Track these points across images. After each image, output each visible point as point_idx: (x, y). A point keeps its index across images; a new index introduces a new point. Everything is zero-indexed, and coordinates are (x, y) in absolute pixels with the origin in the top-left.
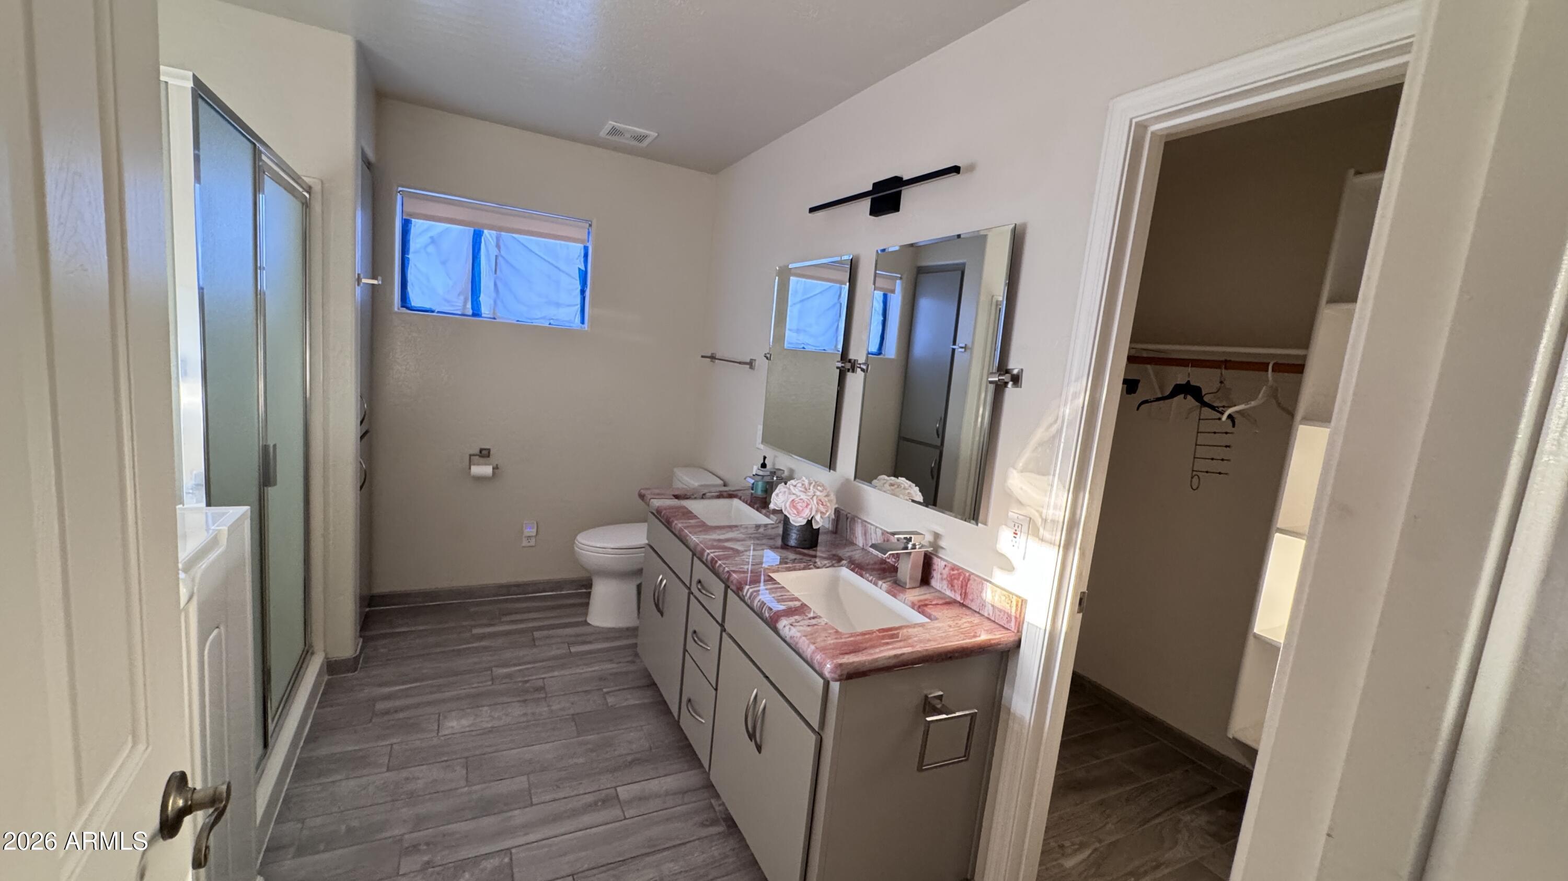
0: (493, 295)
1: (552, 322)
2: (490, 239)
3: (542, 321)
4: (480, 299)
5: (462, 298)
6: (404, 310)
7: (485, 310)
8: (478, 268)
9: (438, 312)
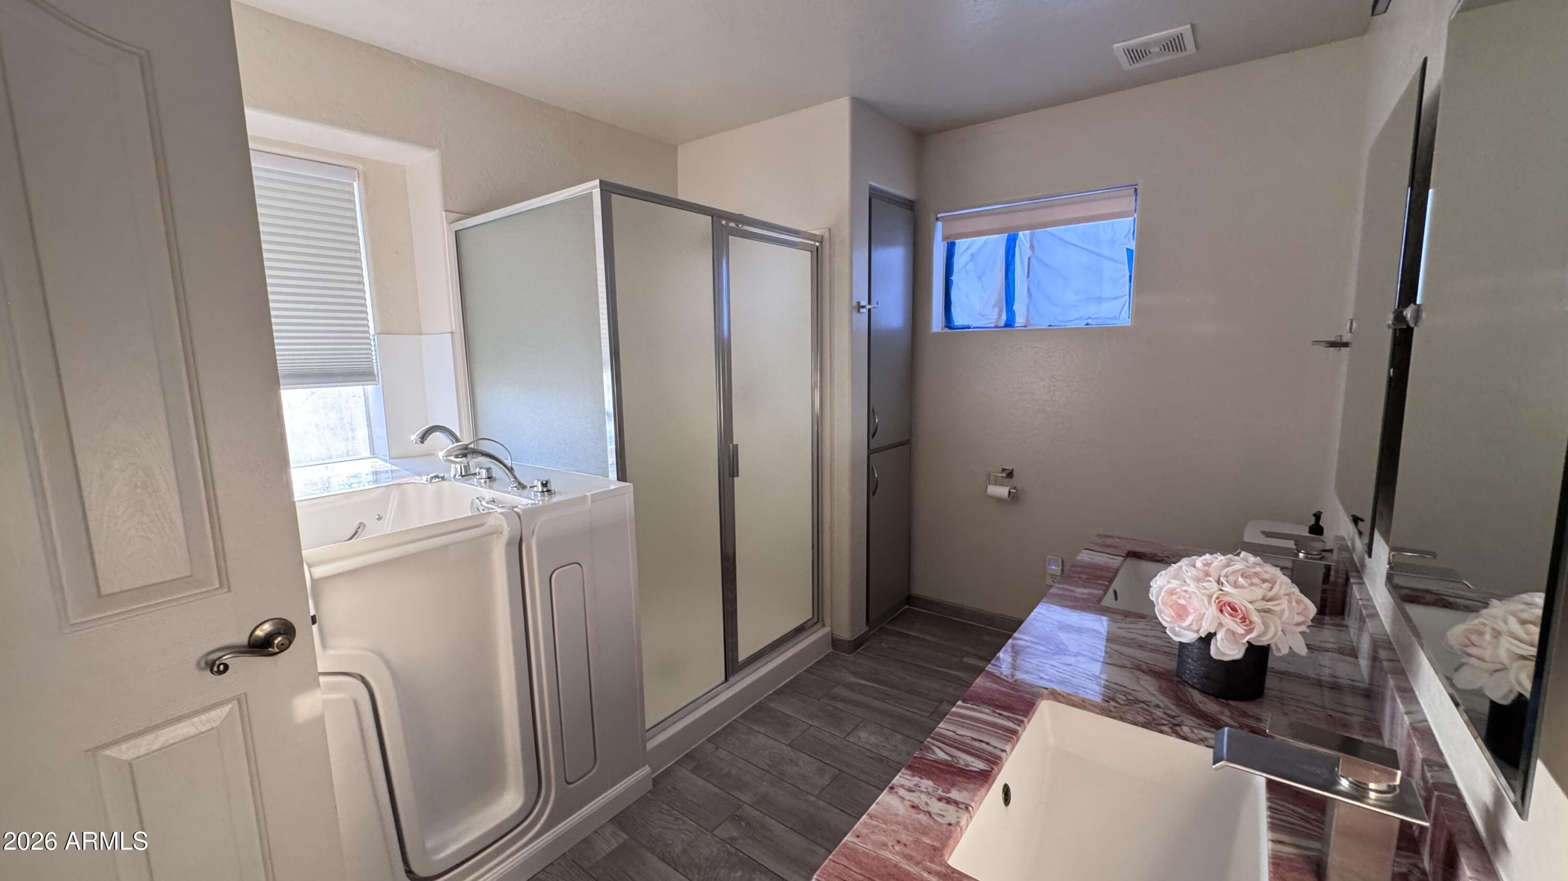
0: (1026, 300)
1: (1090, 321)
2: (1025, 242)
3: (1078, 321)
4: (1014, 307)
5: (997, 310)
6: (947, 330)
7: (1020, 320)
8: (1012, 276)
9: (974, 328)
